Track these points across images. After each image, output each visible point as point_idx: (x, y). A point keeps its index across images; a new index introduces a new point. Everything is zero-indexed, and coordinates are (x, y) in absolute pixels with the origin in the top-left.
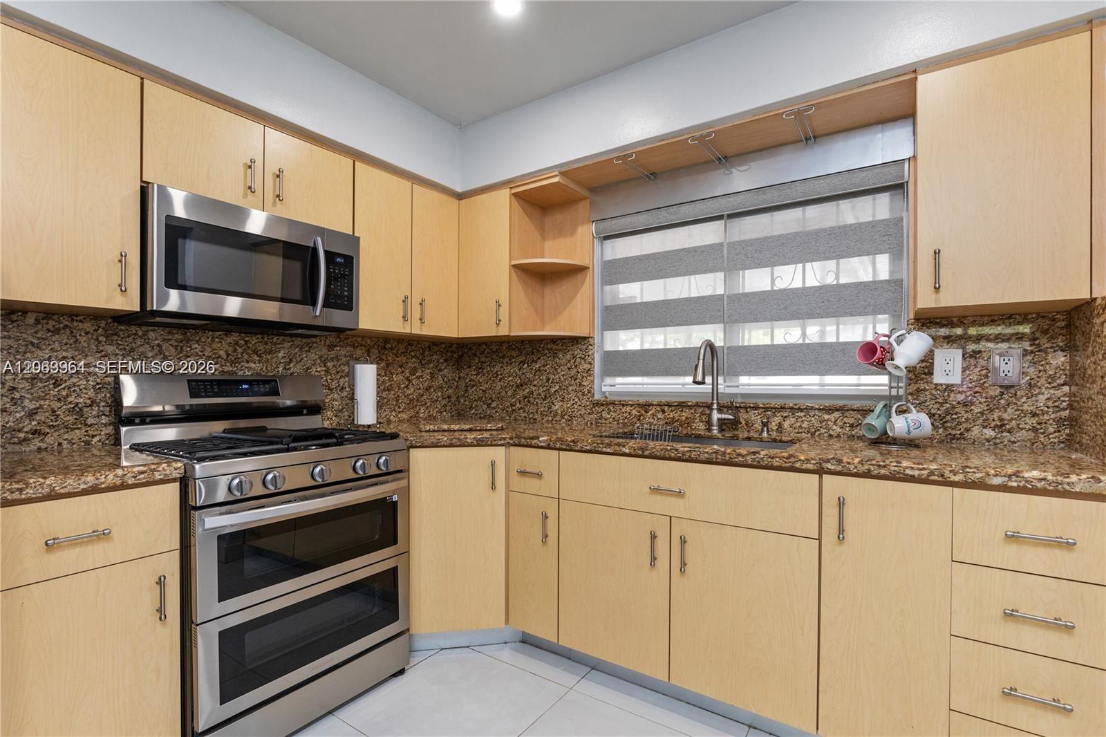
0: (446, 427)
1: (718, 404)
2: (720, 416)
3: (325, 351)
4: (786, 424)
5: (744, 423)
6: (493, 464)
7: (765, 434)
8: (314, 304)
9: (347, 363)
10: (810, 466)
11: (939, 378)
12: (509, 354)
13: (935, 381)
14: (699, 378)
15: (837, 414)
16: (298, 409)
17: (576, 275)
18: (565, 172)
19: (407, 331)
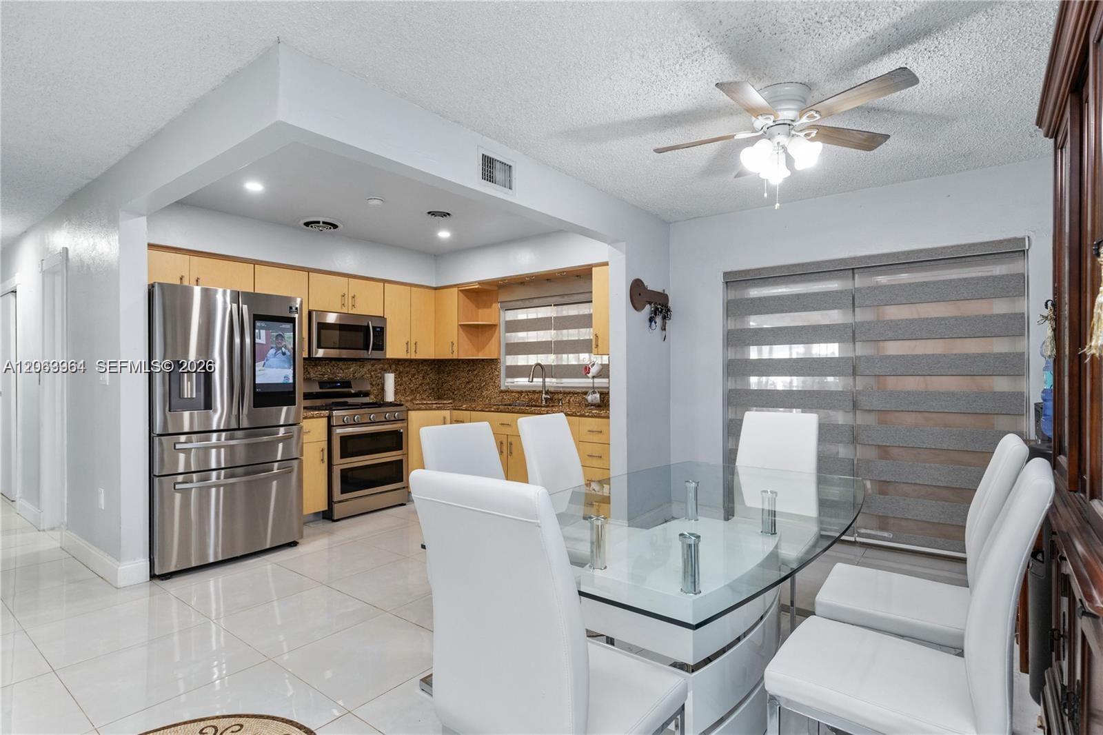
0: (425, 402)
1: (545, 391)
2: (546, 396)
3: (370, 367)
4: (571, 400)
5: (556, 399)
6: (444, 417)
7: (561, 404)
8: (368, 350)
9: (380, 373)
14: (531, 380)
16: (357, 395)
17: (492, 327)
18: (480, 283)
19: (408, 357)
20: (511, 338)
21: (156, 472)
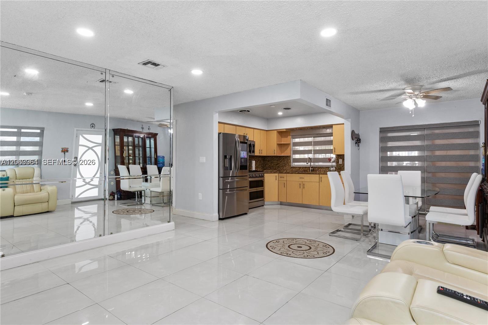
1: (311, 167)
4: (321, 170)
5: (315, 170)
6: (276, 176)
7: (318, 171)
8: (251, 152)
10: (318, 174)
12: (275, 158)
14: (307, 163)
15: (328, 168)
17: (288, 145)
19: (260, 155)
20: (295, 148)
21: (221, 188)
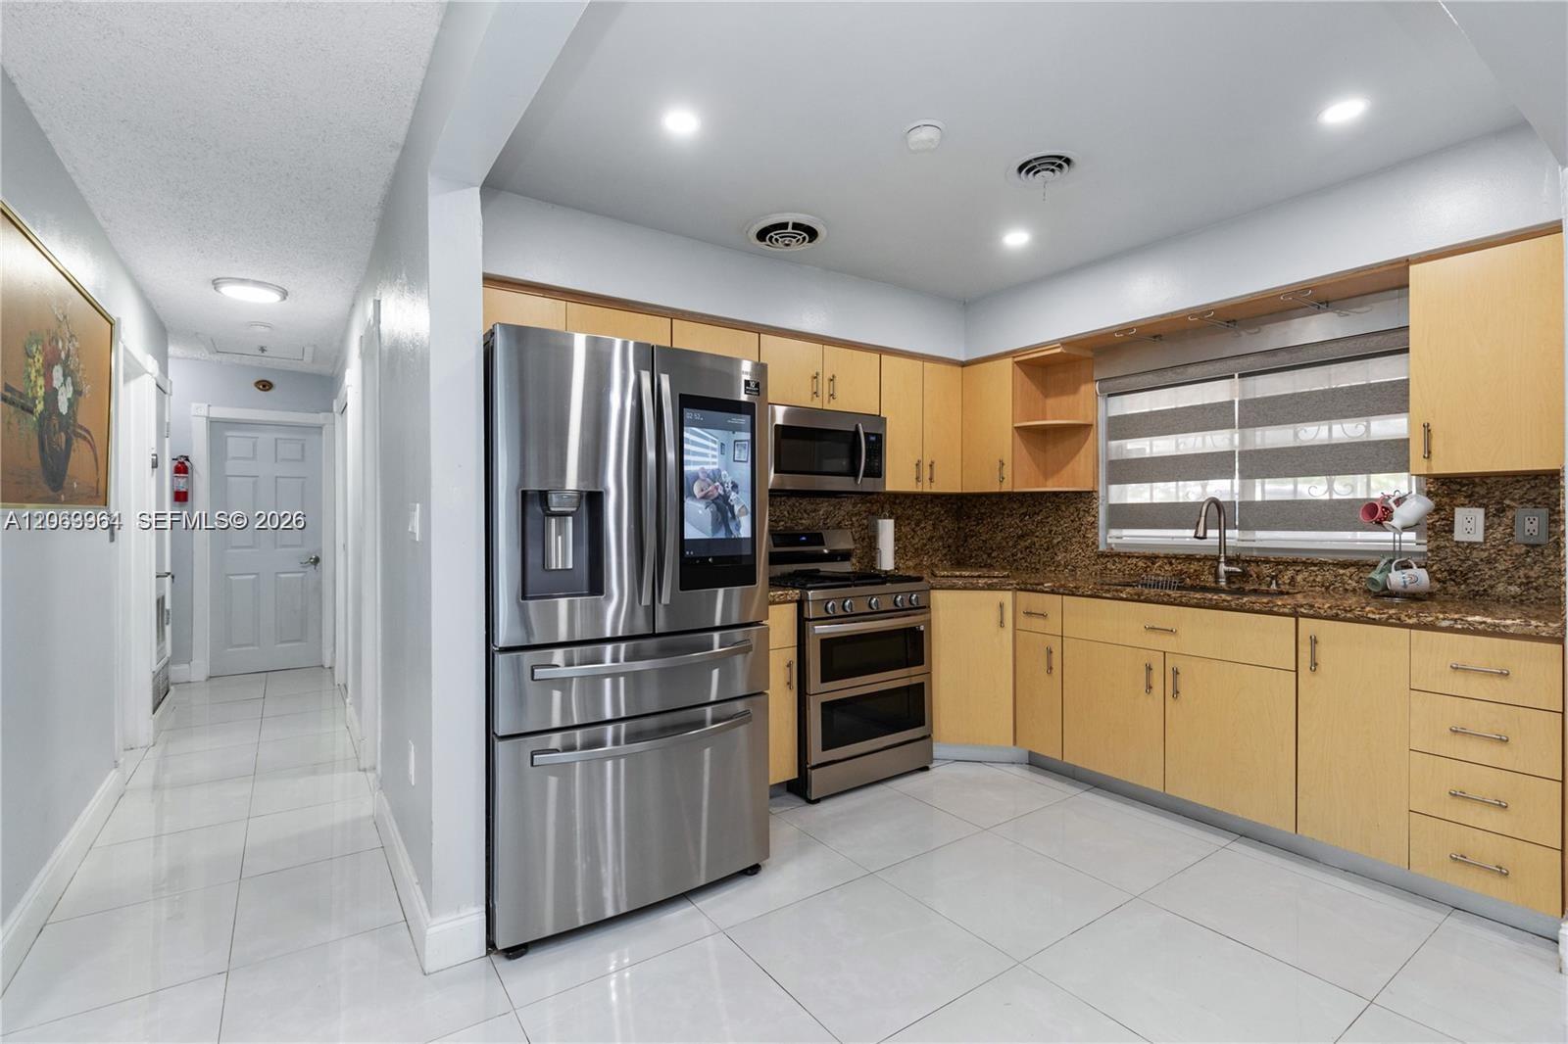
0: (958, 573)
1: (1226, 557)
2: (1227, 568)
3: (850, 507)
4: (1299, 578)
5: (1255, 576)
6: (1001, 606)
7: (1274, 587)
8: (856, 476)
9: (866, 518)
10: (1286, 610)
11: (1459, 535)
12: (1010, 506)
13: (1455, 539)
14: (1201, 534)
15: (1352, 569)
16: (834, 556)
17: (1079, 431)
18: (1067, 343)
19: (920, 490)
20: (1120, 447)
21: (502, 727)
